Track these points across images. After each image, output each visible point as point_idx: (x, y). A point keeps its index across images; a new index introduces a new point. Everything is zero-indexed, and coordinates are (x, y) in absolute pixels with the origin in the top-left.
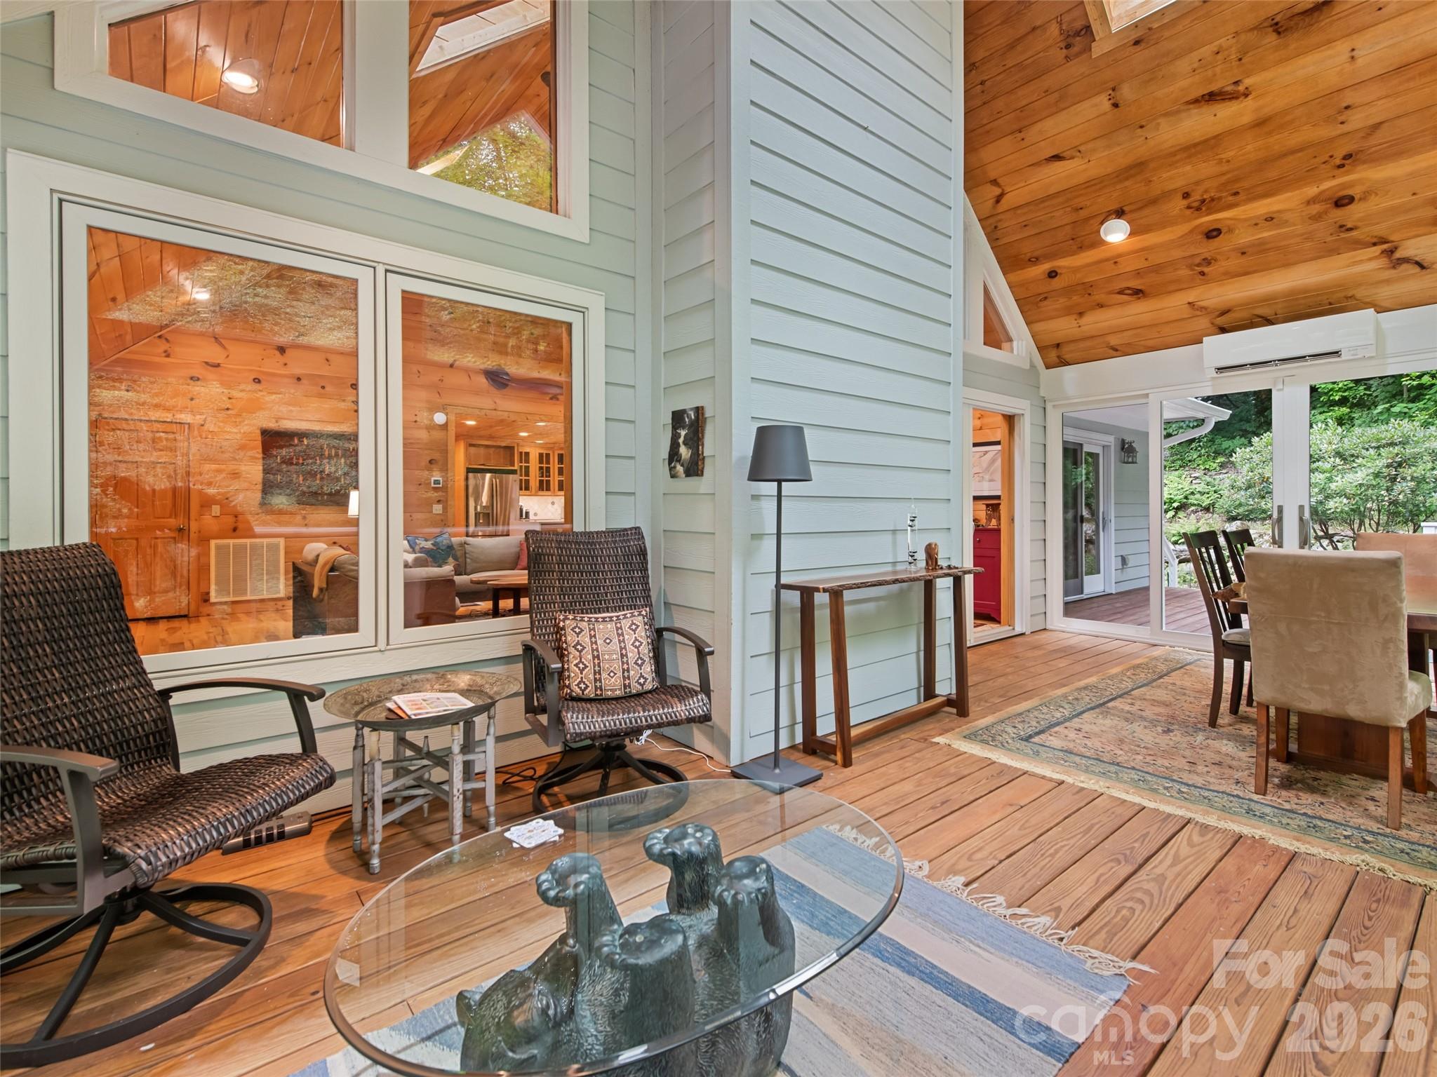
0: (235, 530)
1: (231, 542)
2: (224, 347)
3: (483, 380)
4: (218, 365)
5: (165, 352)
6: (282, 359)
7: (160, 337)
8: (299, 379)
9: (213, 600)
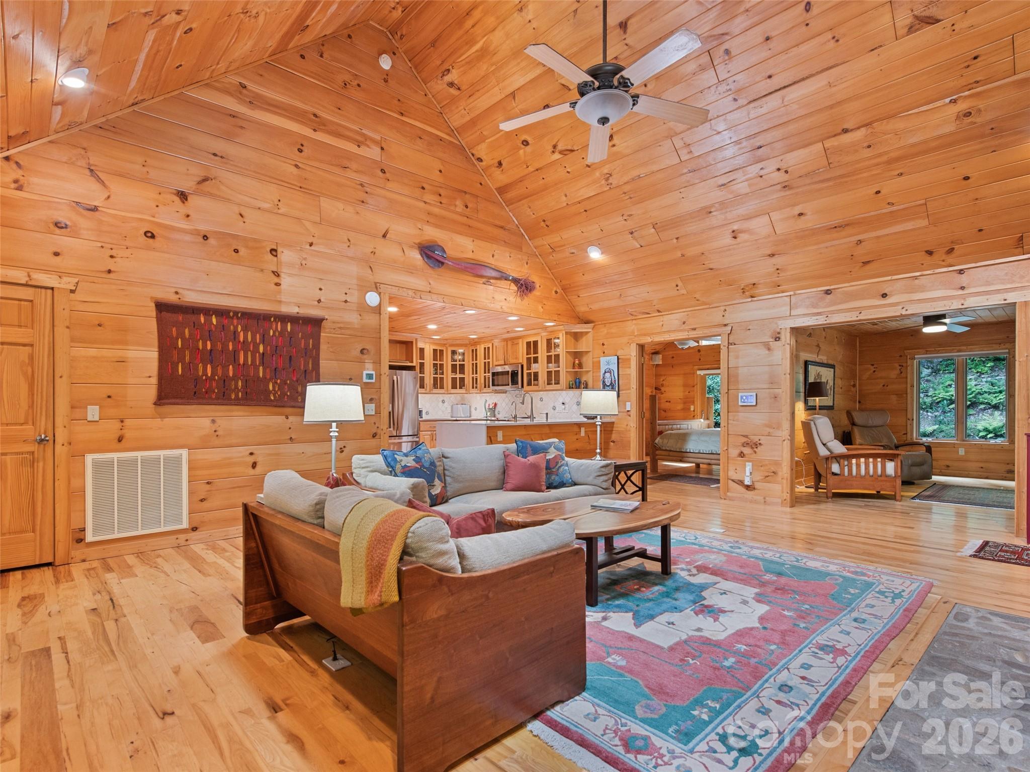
0: (120, 440)
1: (115, 456)
2: (102, 183)
3: (416, 256)
4: (95, 209)
5: (16, 181)
6: (183, 209)
7: (7, 159)
8: (205, 237)
9: (90, 537)
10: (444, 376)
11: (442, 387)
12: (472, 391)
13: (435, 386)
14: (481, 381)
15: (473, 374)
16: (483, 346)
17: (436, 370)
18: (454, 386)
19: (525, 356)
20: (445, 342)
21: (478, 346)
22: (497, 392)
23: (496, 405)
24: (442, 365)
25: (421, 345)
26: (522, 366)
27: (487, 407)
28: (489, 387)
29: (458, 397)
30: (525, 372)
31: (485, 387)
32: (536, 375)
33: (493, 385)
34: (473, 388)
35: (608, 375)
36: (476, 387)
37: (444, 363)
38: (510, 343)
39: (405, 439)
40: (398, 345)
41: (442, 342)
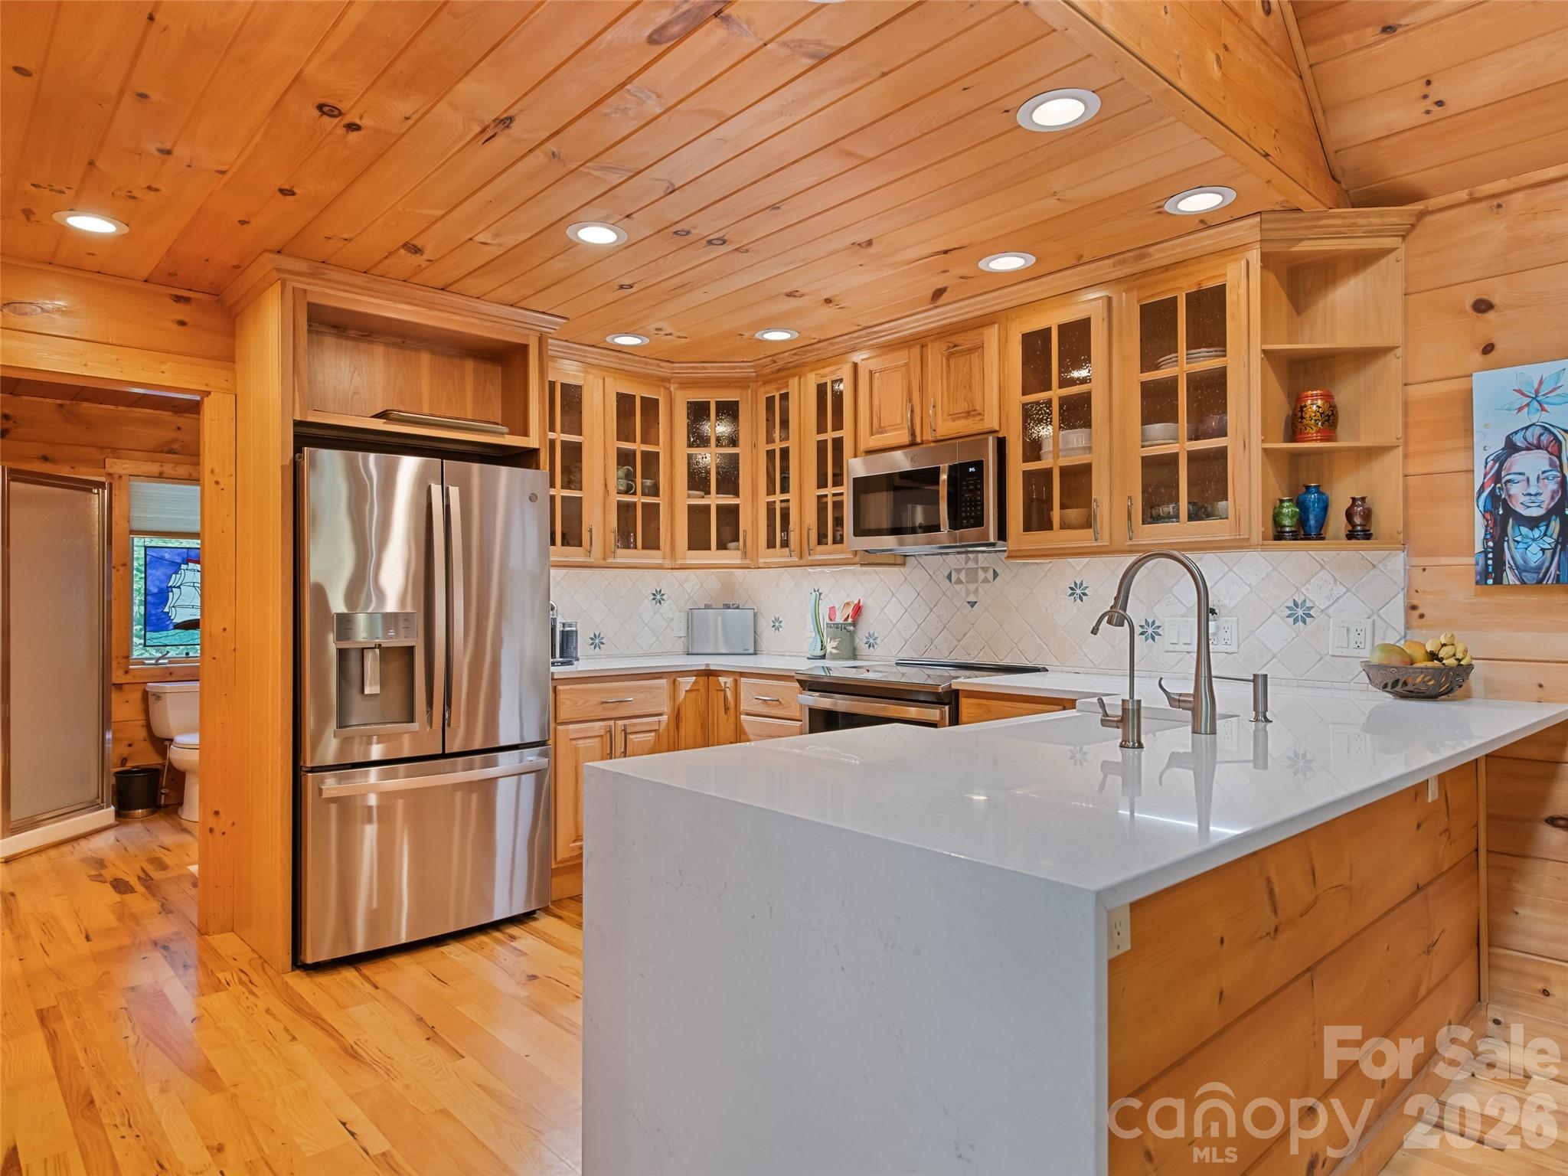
10: (662, 500)
11: (652, 543)
12: (767, 556)
13: (625, 538)
14: (801, 517)
15: (771, 491)
16: (811, 381)
17: (630, 476)
18: (698, 542)
19: (1017, 399)
20: (666, 370)
21: (794, 382)
22: (870, 559)
23: (858, 610)
24: (651, 459)
25: (567, 371)
26: (1001, 444)
27: (824, 618)
28: (838, 540)
29: (712, 580)
30: (1017, 467)
31: (822, 539)
32: (1078, 478)
33: (859, 531)
34: (771, 544)
35: (1531, 464)
36: (785, 544)
37: (661, 449)
38: (935, 353)
39: (507, 761)
40: (469, 365)
41: (653, 370)
